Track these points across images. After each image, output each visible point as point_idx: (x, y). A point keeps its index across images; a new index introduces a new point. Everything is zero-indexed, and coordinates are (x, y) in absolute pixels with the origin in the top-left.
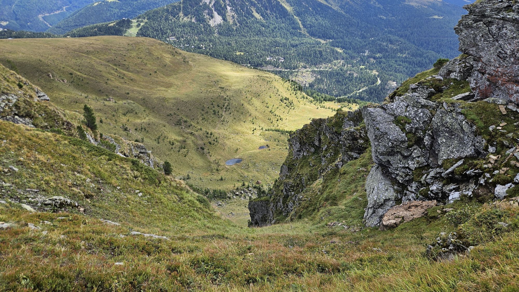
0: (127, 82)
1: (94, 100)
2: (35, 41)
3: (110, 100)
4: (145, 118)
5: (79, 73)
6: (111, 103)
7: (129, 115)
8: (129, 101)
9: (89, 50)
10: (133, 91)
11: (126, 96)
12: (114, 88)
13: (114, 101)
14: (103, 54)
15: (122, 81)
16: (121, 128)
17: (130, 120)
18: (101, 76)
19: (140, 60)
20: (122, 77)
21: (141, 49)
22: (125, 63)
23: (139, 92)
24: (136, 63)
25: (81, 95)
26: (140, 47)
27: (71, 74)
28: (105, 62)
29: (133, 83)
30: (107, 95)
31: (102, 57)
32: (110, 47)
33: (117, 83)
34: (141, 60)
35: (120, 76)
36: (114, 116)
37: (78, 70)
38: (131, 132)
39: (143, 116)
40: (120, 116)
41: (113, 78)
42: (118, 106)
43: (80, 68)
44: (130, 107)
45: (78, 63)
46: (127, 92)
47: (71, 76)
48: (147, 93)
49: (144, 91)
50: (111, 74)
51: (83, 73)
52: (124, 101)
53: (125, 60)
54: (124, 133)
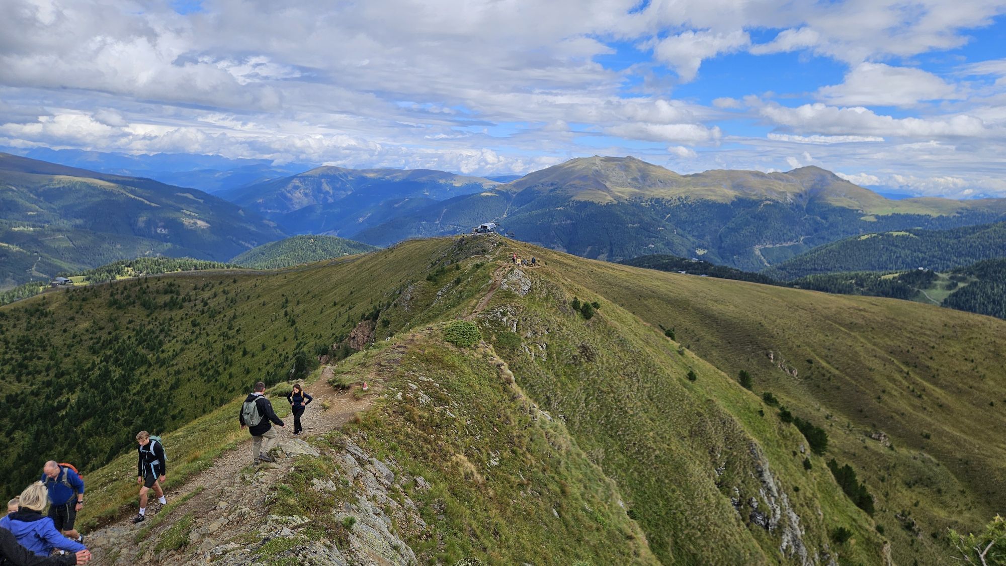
0: (928, 408)
1: (842, 427)
2: (759, 289)
3: (879, 440)
4: (960, 512)
5: (824, 364)
6: (881, 447)
7: (921, 490)
8: (926, 455)
9: (854, 320)
10: (940, 434)
11: (920, 441)
12: (894, 414)
13: (888, 444)
14: (881, 335)
15: (917, 402)
16: (896, 517)
17: (921, 504)
18: (871, 380)
19: (970, 365)
20: (918, 393)
21: (976, 341)
22: (929, 363)
23: (956, 442)
24: (957, 369)
25: (819, 410)
26: (974, 336)
27: (810, 362)
28: (883, 352)
29: (943, 415)
30: (874, 426)
31: (878, 340)
32: (901, 323)
33: (903, 405)
34: (973, 364)
35: (913, 391)
36: (883, 480)
37: (825, 358)
38: (920, 537)
39: (954, 504)
40: (898, 487)
41: (896, 390)
42: (897, 458)
43: (829, 354)
44: (926, 470)
45: (827, 344)
46: (926, 431)
47: (810, 365)
48: (978, 449)
49: (971, 443)
50: (894, 381)
51: (833, 366)
52: (912, 451)
53: (931, 358)
54: (904, 534)
